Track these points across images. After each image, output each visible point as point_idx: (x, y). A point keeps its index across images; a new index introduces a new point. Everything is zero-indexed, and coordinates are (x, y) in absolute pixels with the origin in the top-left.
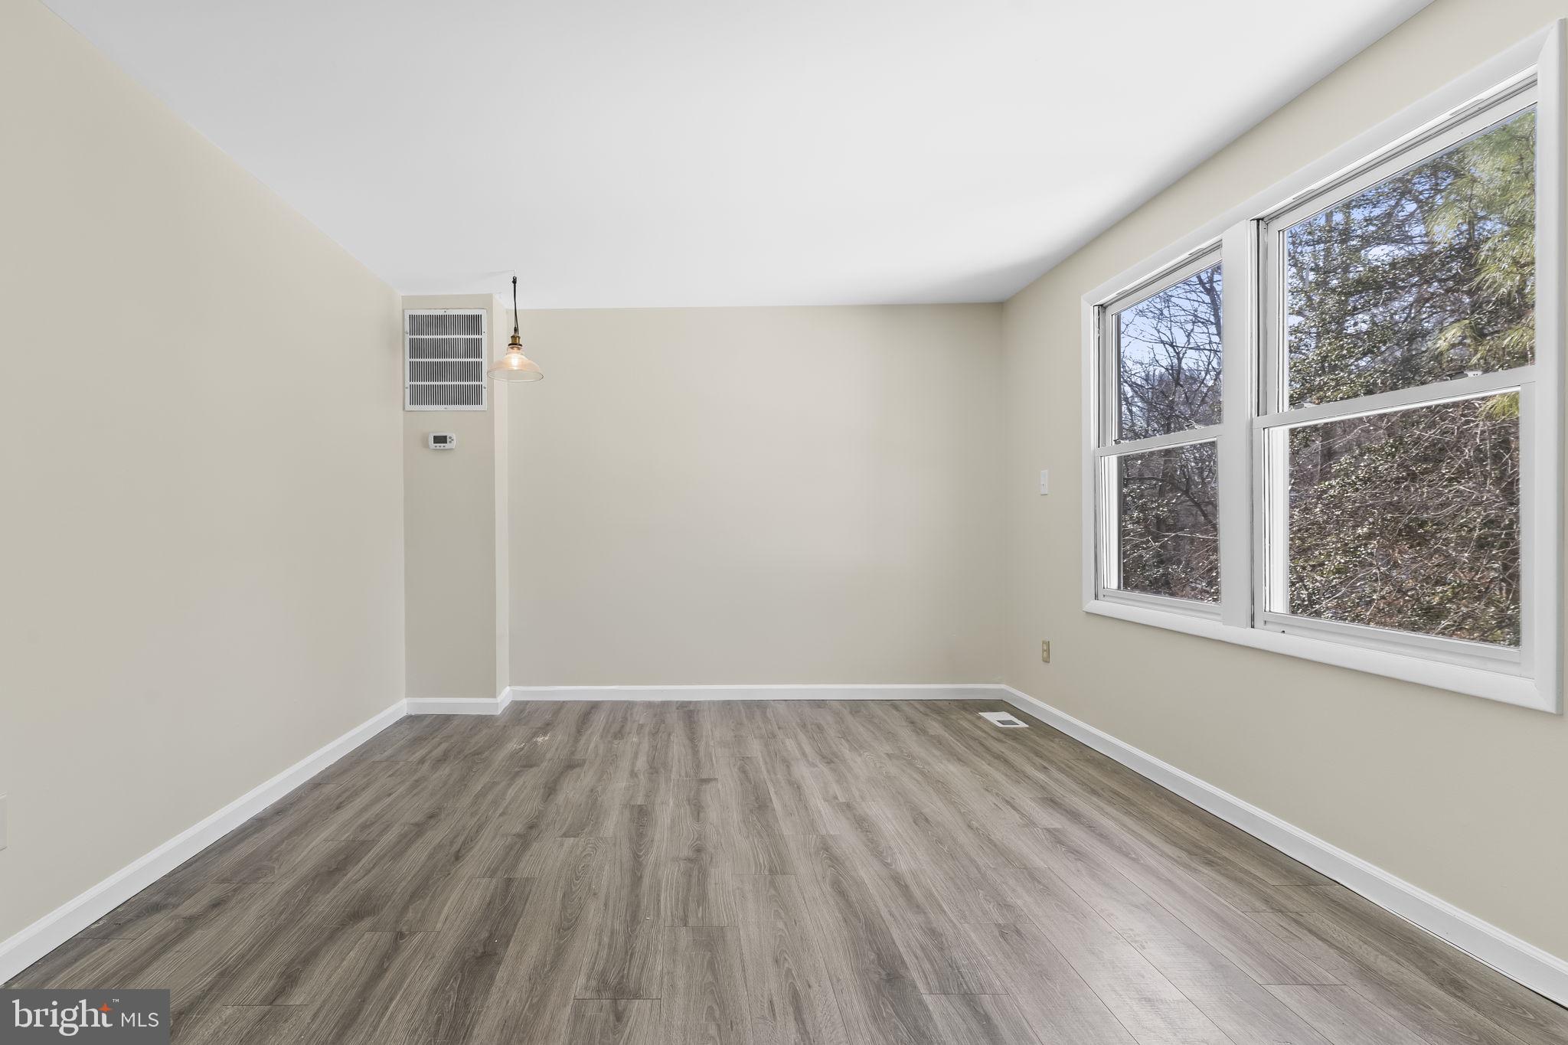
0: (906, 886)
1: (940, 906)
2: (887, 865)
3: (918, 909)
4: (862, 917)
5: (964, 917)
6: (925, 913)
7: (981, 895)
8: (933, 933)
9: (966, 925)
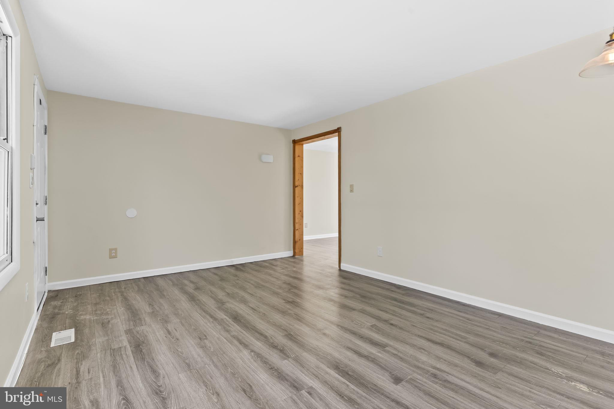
0: (241, 344)
1: (227, 340)
2: (252, 351)
3: (234, 337)
4: (250, 329)
5: (218, 338)
6: (231, 336)
7: (212, 349)
8: (228, 331)
9: (217, 336)
